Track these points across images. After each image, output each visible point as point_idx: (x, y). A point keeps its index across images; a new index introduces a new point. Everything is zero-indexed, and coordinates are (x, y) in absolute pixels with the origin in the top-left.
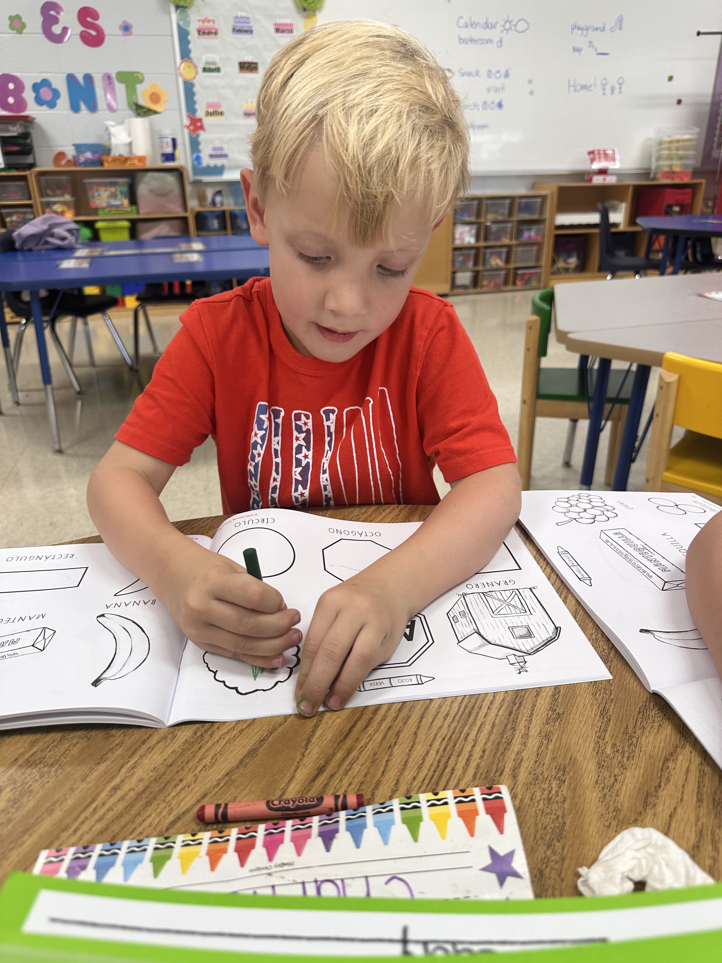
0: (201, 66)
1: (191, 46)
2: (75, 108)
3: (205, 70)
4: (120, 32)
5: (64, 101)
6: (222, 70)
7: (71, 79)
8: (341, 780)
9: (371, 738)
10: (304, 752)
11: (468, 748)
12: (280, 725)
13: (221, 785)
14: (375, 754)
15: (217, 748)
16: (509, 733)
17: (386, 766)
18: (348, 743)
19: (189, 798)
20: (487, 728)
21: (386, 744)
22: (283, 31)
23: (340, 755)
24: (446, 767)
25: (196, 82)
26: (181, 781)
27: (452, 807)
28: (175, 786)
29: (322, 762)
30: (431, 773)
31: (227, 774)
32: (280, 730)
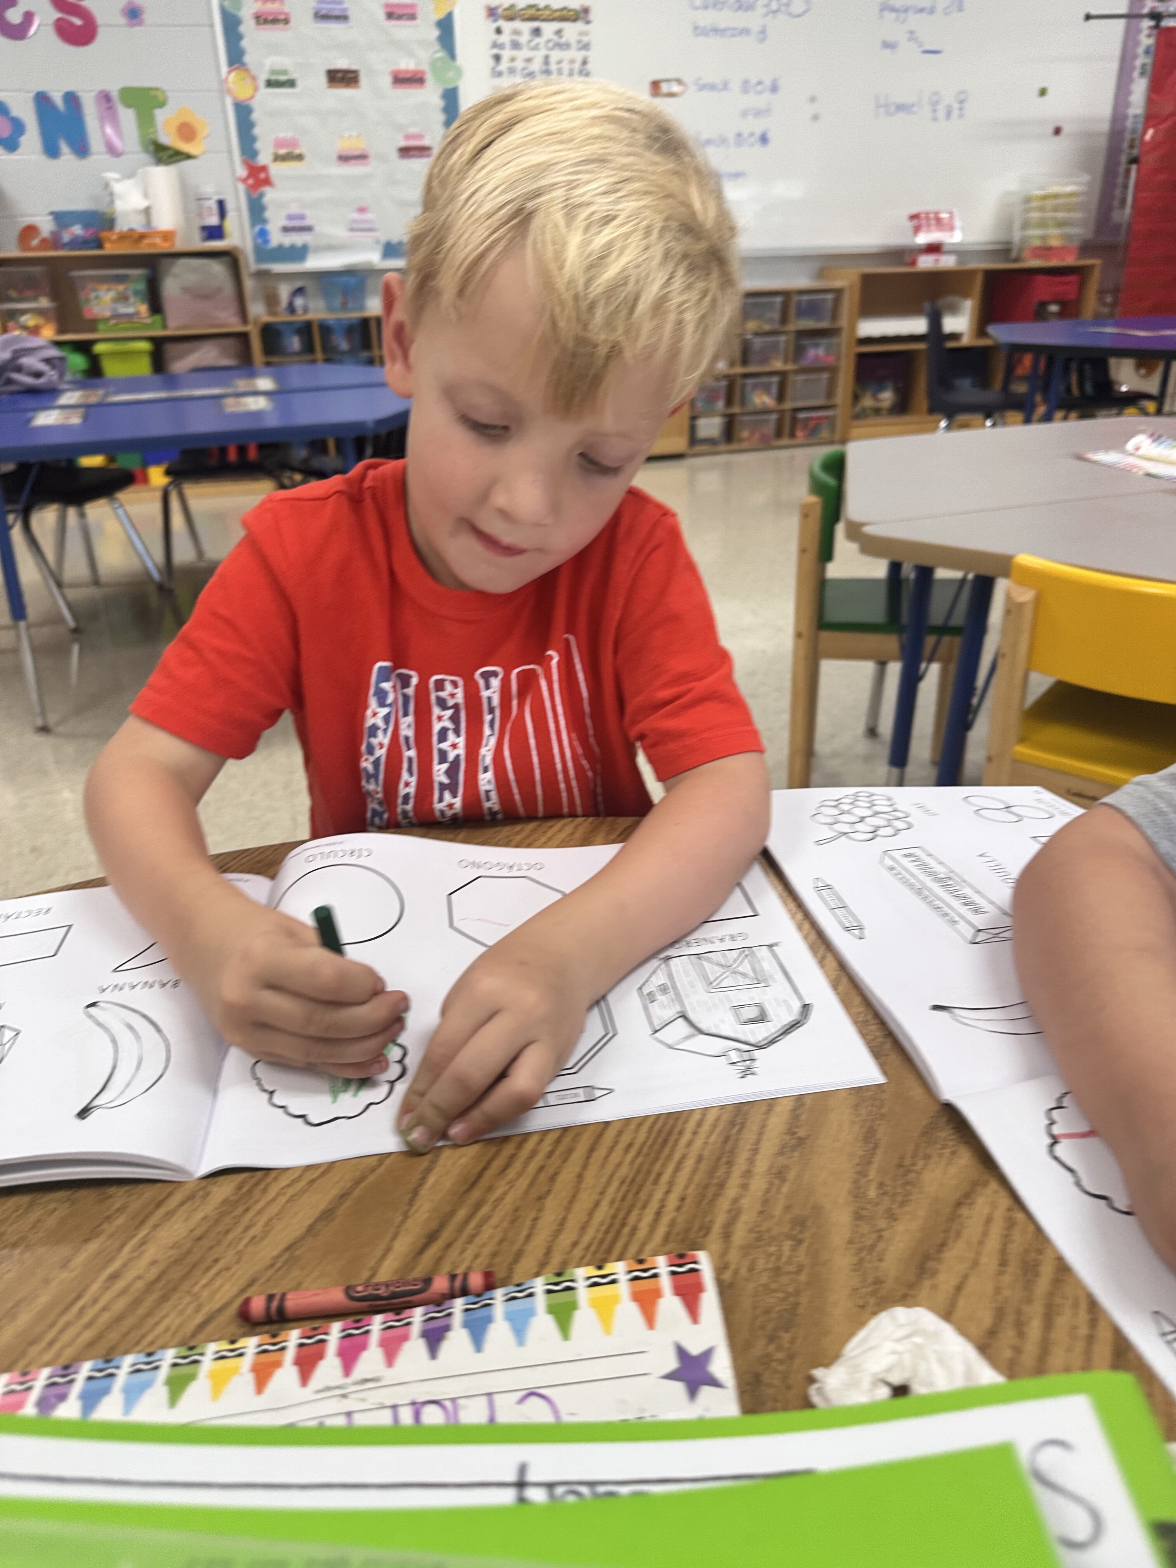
0: (263, 77)
1: (244, 43)
2: (52, 151)
3: (270, 84)
4: (123, 21)
5: (31, 138)
6: (299, 83)
7: (42, 100)
8: (463, 1251)
9: (511, 1184)
10: (408, 1210)
11: (658, 1195)
12: (373, 1170)
13: (278, 1265)
14: (517, 1210)
15: (274, 1209)
16: (722, 1170)
17: (533, 1227)
18: (476, 1194)
19: (228, 1286)
20: (690, 1163)
21: (534, 1194)
22: (400, 17)
23: (461, 1214)
24: (623, 1224)
25: (254, 103)
26: (216, 1261)
27: (623, 1288)
28: (208, 1269)
29: (434, 1225)
30: (600, 1236)
31: (288, 1249)
32: (371, 1178)
